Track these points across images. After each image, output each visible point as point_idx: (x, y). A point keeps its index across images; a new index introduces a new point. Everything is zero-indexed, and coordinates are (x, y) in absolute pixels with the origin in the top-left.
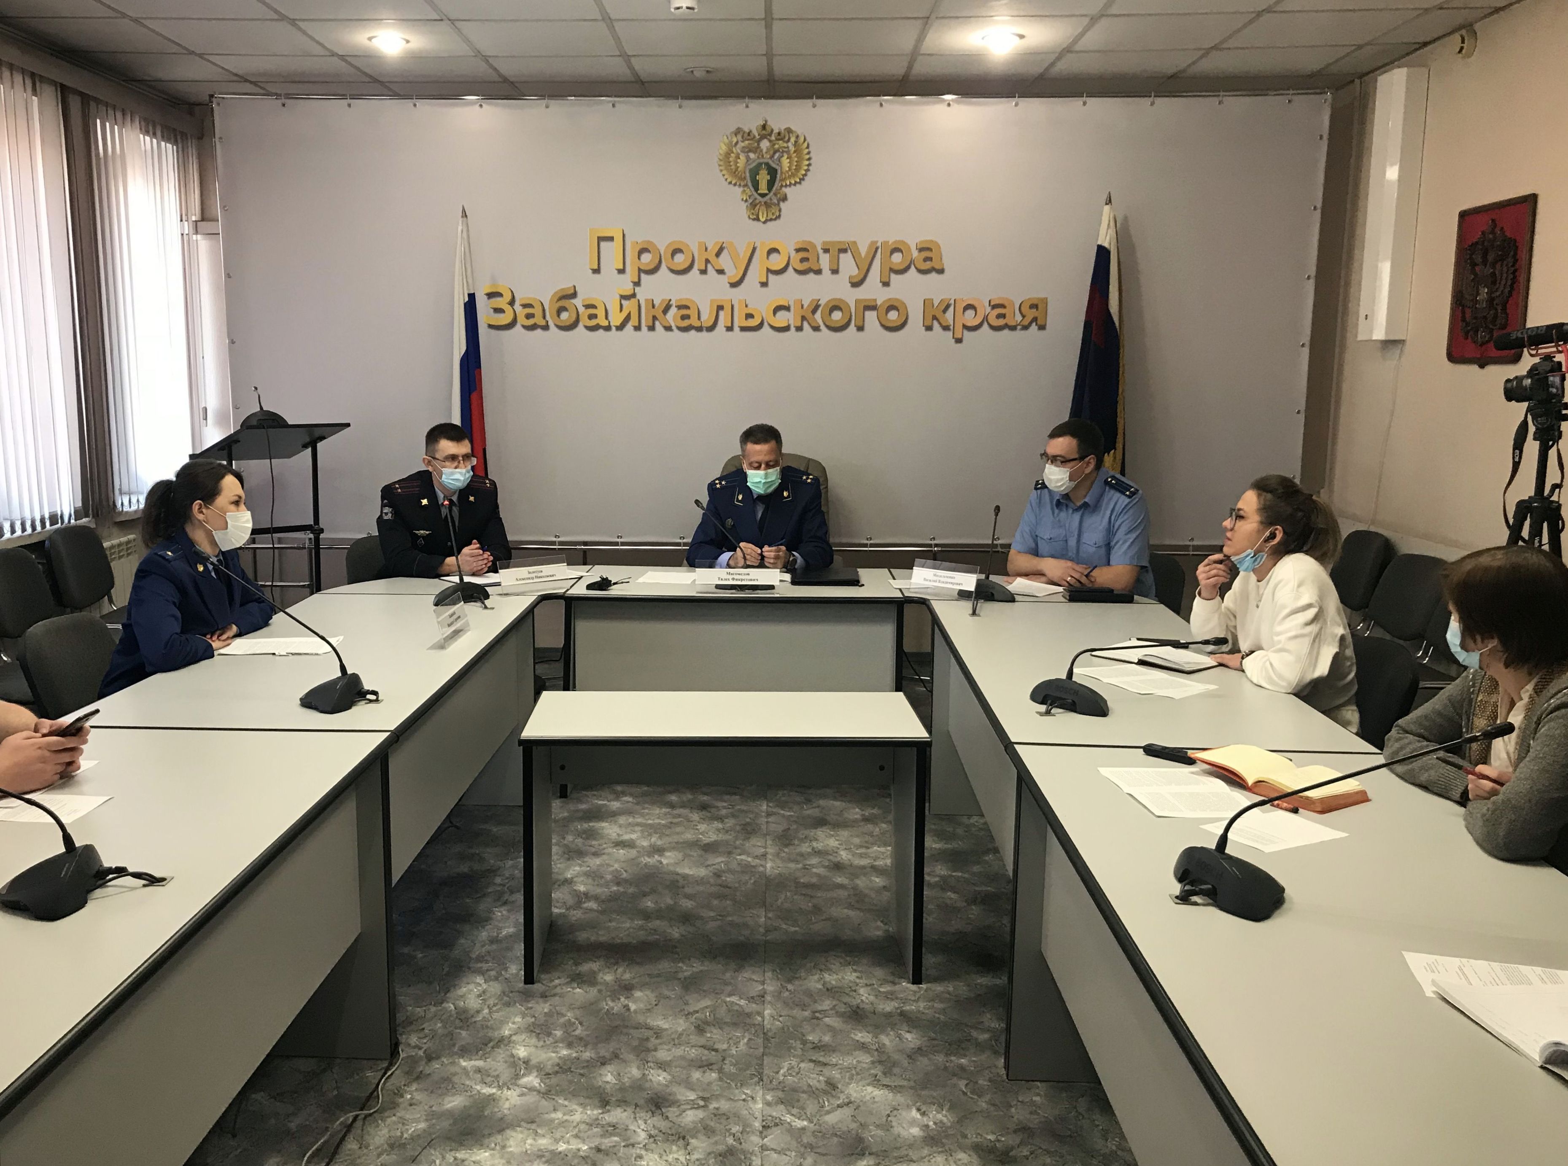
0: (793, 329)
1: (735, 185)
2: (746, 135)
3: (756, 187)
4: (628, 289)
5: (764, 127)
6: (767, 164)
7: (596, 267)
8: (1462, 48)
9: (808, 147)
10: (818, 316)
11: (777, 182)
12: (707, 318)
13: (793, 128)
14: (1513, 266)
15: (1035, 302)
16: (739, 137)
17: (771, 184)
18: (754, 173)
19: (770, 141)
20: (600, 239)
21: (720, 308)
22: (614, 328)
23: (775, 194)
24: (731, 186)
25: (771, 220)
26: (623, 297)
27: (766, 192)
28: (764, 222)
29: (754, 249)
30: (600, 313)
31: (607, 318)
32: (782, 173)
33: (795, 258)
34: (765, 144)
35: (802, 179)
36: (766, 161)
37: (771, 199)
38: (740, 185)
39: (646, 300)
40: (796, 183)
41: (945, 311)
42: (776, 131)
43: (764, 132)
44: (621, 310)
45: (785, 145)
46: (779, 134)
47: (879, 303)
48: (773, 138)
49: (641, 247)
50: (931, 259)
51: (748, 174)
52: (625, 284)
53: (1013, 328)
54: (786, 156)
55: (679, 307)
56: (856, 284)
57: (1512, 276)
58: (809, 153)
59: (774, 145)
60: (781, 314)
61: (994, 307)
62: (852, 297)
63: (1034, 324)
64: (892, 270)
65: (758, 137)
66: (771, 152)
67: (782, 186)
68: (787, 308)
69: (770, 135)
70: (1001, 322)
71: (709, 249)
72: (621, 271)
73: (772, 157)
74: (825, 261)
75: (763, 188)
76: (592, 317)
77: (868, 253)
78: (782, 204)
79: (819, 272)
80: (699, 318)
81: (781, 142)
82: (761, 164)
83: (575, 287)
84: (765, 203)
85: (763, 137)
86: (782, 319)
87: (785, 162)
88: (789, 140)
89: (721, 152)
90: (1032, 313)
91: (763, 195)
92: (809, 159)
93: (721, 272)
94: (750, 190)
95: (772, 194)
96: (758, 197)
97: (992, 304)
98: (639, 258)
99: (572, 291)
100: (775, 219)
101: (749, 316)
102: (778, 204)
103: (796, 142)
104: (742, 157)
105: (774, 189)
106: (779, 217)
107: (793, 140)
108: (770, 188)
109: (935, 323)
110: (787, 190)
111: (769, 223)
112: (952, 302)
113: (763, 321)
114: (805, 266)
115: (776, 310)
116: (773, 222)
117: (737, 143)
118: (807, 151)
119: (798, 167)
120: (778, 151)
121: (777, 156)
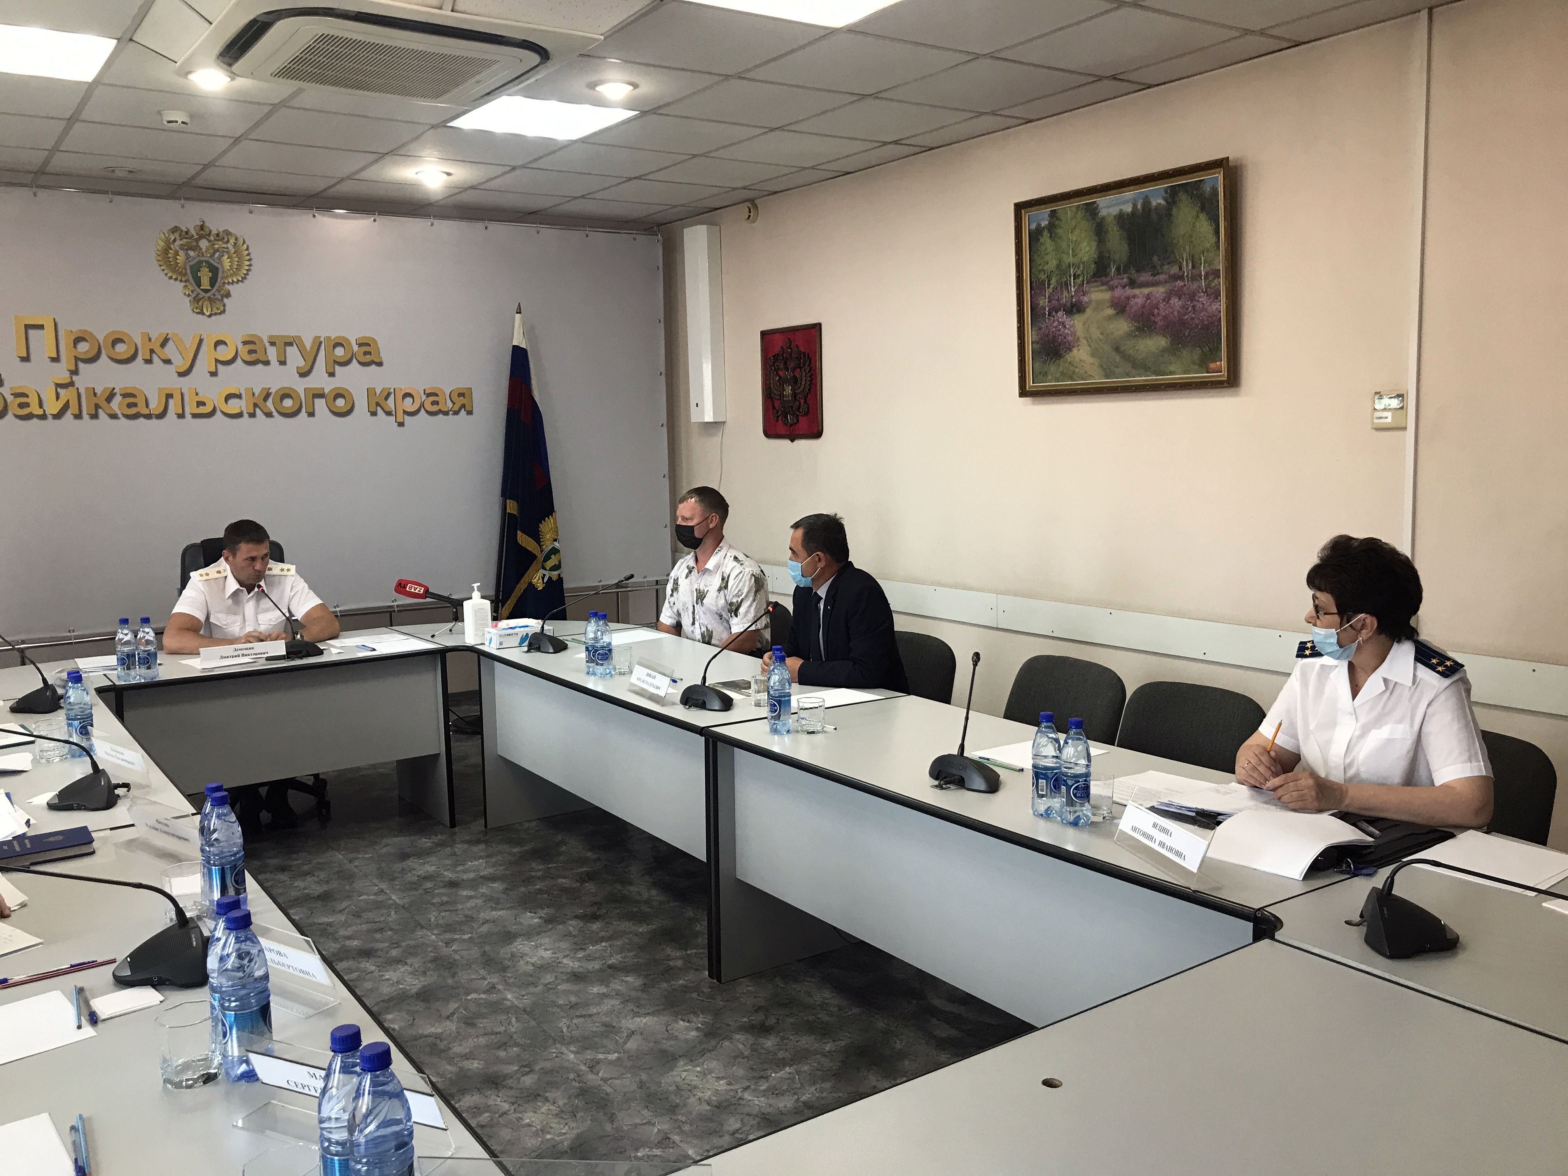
0: (246, 415)
1: (176, 279)
2: (184, 233)
3: (198, 281)
4: (65, 377)
5: (202, 227)
6: (207, 262)
7: (25, 355)
8: (749, 216)
9: (247, 249)
10: (270, 403)
11: (219, 279)
12: (155, 405)
14: (809, 372)
15: (462, 391)
16: (177, 235)
17: (213, 282)
18: (195, 270)
19: (209, 241)
20: (27, 327)
21: (169, 396)
22: (50, 417)
24: (172, 281)
26: (58, 386)
27: (209, 288)
28: (210, 316)
29: (201, 341)
30: (33, 400)
31: (41, 405)
32: (223, 272)
33: (243, 350)
34: (204, 244)
35: (244, 278)
36: (207, 259)
37: (214, 295)
38: (181, 281)
39: (87, 389)
40: (238, 281)
41: (386, 399)
42: (214, 232)
43: (202, 232)
44: (58, 398)
45: (225, 246)
46: (218, 235)
47: (326, 391)
48: (212, 238)
49: (76, 336)
50: (370, 353)
51: (189, 271)
52: (61, 373)
53: (446, 413)
54: (226, 256)
55: (125, 396)
56: (304, 374)
57: (809, 379)
58: (248, 255)
59: (214, 244)
60: (232, 401)
61: (429, 395)
62: (300, 386)
63: (463, 410)
64: (336, 363)
65: (196, 237)
66: (212, 251)
68: (239, 396)
69: (209, 234)
70: (435, 408)
71: (153, 340)
72: (56, 360)
73: (212, 256)
74: (272, 353)
76: (22, 406)
77: (311, 348)
79: (267, 363)
80: (147, 406)
81: (220, 243)
82: (201, 262)
84: (209, 298)
85: (201, 237)
86: (234, 406)
87: (226, 261)
88: (228, 242)
89: (159, 248)
90: (460, 401)
91: (206, 291)
92: (250, 260)
93: (168, 362)
94: (192, 286)
95: (214, 290)
96: (200, 291)
97: (426, 392)
98: (75, 347)
100: (220, 314)
101: (200, 404)
102: (222, 300)
103: (235, 243)
104: (181, 253)
105: (217, 285)
106: (224, 311)
107: (232, 241)
108: (212, 284)
109: (379, 408)
110: (230, 287)
111: (213, 317)
112: (392, 390)
113: (215, 408)
114: (253, 357)
115: (228, 398)
116: (218, 316)
117: (175, 240)
118: (247, 252)
119: (240, 267)
120: (218, 250)
121: (217, 255)
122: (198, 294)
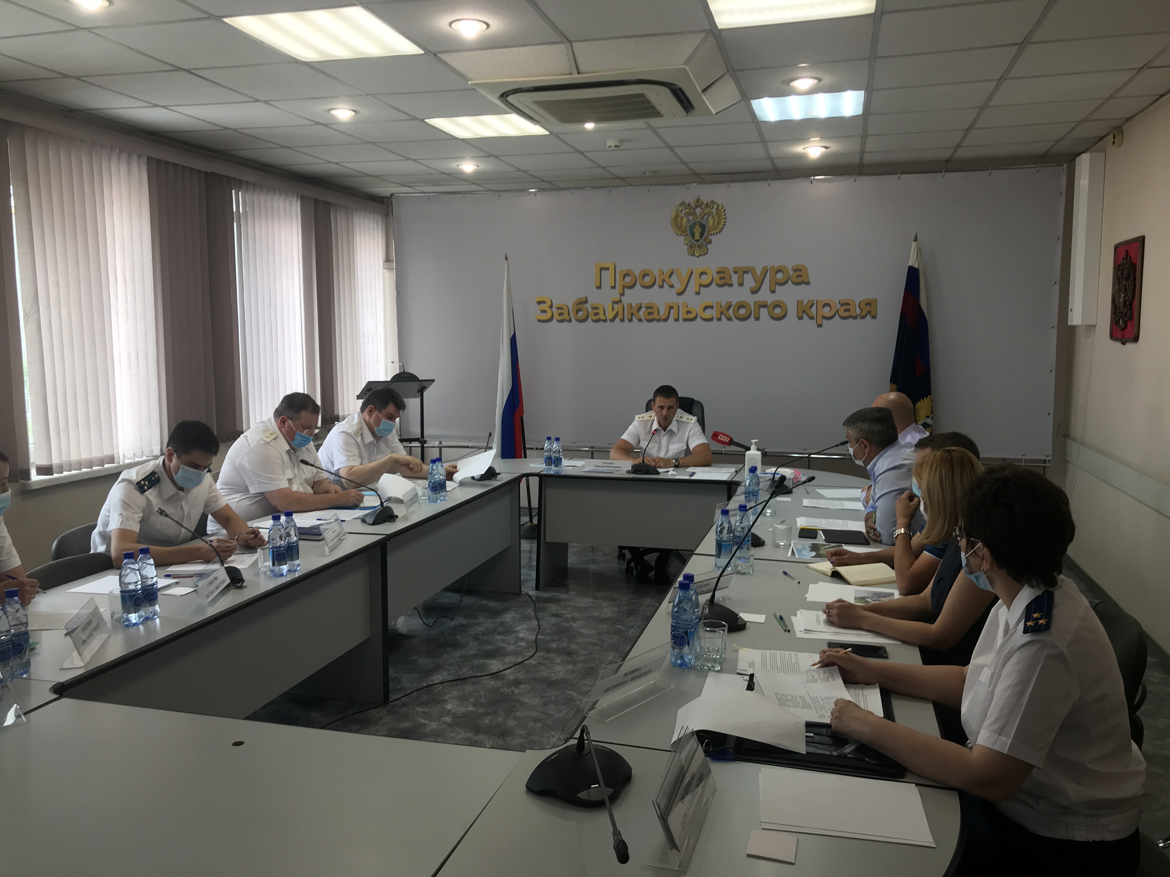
0: (715, 320)
1: (680, 235)
2: (687, 205)
3: (693, 235)
4: (617, 298)
5: (698, 200)
6: (700, 222)
7: (599, 285)
9: (724, 211)
10: (731, 311)
11: (705, 233)
12: (663, 313)
13: (715, 200)
15: (869, 301)
16: (683, 207)
17: (702, 234)
18: (692, 227)
19: (702, 209)
20: (602, 269)
21: (671, 308)
22: (608, 321)
23: (705, 240)
24: (678, 236)
25: (702, 255)
26: (614, 303)
27: (699, 239)
28: (698, 256)
29: (692, 273)
30: (601, 312)
31: (604, 314)
32: (708, 227)
33: (717, 277)
34: (698, 211)
35: (721, 231)
36: (699, 220)
37: (702, 243)
38: (683, 235)
39: (628, 304)
40: (717, 233)
41: (811, 307)
42: (705, 202)
43: (697, 204)
44: (613, 310)
45: (711, 211)
46: (707, 204)
47: (769, 303)
48: (703, 207)
49: (625, 273)
50: (801, 276)
51: (688, 230)
52: (615, 295)
53: (855, 318)
54: (711, 217)
55: (647, 308)
56: (754, 292)
58: (725, 215)
59: (705, 210)
60: (707, 311)
61: (842, 305)
62: (751, 300)
63: (869, 315)
64: (777, 283)
65: (694, 207)
66: (702, 215)
67: (708, 235)
69: (702, 205)
70: (847, 314)
71: (665, 273)
72: (613, 287)
73: (703, 218)
74: (735, 278)
75: (697, 236)
76: (596, 314)
77: (761, 274)
78: (708, 245)
79: (731, 285)
80: (659, 314)
81: (708, 209)
82: (695, 223)
83: (587, 297)
84: (699, 245)
85: (697, 207)
86: (709, 314)
87: (711, 221)
88: (713, 208)
89: (672, 216)
90: (867, 308)
91: (697, 241)
92: (725, 218)
93: (672, 286)
94: (690, 237)
95: (703, 239)
96: (694, 242)
97: (841, 302)
98: (624, 279)
99: (585, 300)
100: (705, 254)
101: (689, 312)
102: (707, 246)
103: (717, 209)
104: (684, 218)
105: (704, 237)
106: (707, 253)
107: (715, 207)
108: (701, 236)
109: (805, 315)
110: (712, 237)
111: (700, 257)
112: (815, 302)
113: (697, 315)
114: (723, 281)
115: (706, 308)
116: (703, 257)
117: (682, 210)
118: (724, 214)
119: (718, 224)
120: (706, 214)
121: (705, 217)
122: (692, 243)
